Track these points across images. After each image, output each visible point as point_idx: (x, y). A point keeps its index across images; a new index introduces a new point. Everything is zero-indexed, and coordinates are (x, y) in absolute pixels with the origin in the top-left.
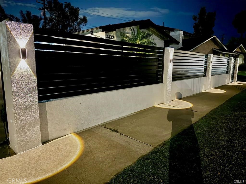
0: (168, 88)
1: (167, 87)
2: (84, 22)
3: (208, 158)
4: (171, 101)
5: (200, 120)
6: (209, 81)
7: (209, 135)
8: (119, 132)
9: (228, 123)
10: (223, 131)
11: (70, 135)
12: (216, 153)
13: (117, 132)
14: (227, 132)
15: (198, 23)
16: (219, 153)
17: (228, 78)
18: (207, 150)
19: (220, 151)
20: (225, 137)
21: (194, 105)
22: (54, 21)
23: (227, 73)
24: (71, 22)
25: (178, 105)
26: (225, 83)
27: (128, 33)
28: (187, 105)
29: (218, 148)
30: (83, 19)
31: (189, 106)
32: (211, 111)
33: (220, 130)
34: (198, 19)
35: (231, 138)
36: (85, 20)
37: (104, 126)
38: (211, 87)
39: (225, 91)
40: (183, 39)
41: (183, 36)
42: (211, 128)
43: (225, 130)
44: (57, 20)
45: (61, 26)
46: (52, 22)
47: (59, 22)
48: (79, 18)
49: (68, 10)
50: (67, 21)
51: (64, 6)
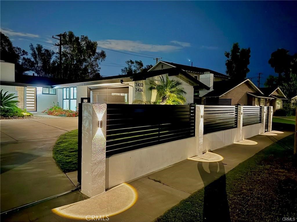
0: (200, 142)
1: (199, 140)
2: (102, 57)
3: (231, 201)
4: (203, 154)
5: (228, 172)
6: (240, 132)
7: (234, 185)
8: (161, 182)
9: (252, 175)
10: (246, 182)
11: (123, 184)
12: (238, 198)
13: (160, 182)
14: (249, 183)
15: (231, 60)
16: (240, 198)
17: (262, 128)
18: (231, 196)
19: (241, 197)
20: (247, 186)
21: (224, 158)
22: (68, 55)
23: (260, 123)
24: (87, 57)
25: (210, 158)
26: (259, 133)
27: (157, 80)
28: (218, 158)
29: (240, 195)
30: (102, 54)
31: (219, 159)
32: (240, 164)
33: (244, 181)
34: (230, 56)
35: (251, 187)
36: (103, 55)
37: (148, 177)
38: (243, 138)
39: (256, 143)
40: (214, 82)
41: (214, 78)
42: (237, 180)
43: (248, 181)
44: (71, 55)
45: (75, 61)
46: (65, 57)
47: (73, 57)
48: (97, 53)
49: (84, 44)
50: (83, 56)
51: (80, 39)
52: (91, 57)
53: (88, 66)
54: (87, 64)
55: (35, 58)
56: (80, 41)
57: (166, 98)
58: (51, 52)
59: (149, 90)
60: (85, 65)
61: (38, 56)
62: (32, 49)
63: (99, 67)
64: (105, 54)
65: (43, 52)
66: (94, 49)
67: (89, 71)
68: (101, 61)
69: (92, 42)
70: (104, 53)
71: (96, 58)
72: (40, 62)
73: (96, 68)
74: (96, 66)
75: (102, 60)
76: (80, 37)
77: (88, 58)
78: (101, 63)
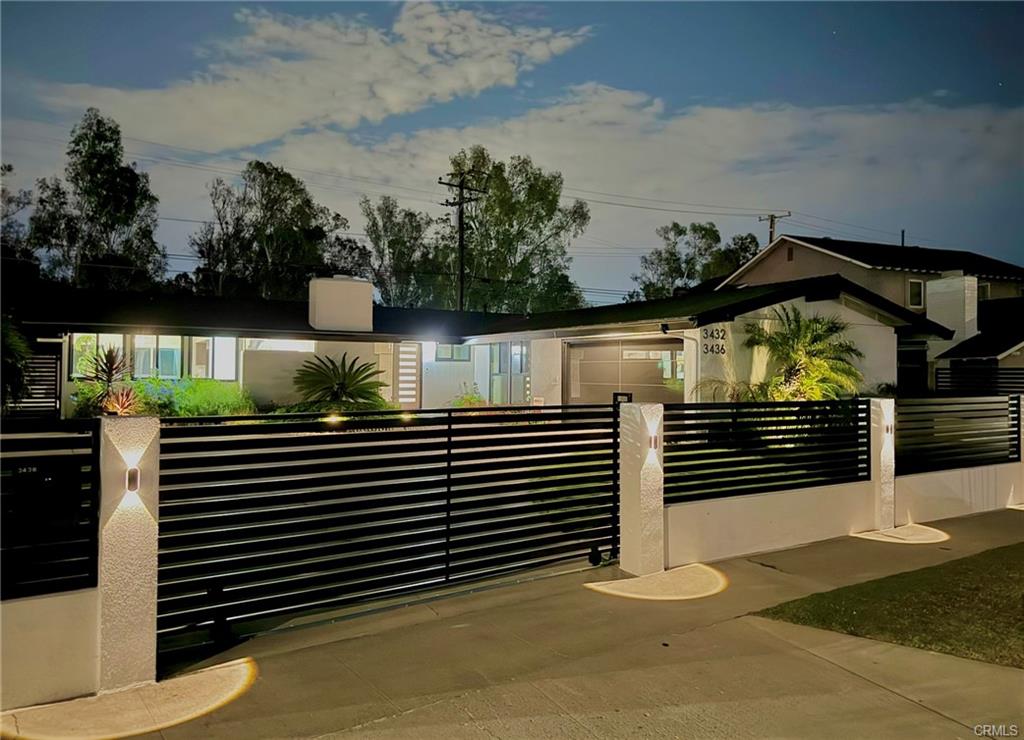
0: (883, 495)
1: (882, 491)
2: (578, 221)
4: (896, 526)
8: (776, 568)
13: (772, 567)
24: (531, 225)
28: (934, 536)
30: (575, 212)
36: (580, 214)
37: (749, 558)
44: (480, 223)
45: (494, 242)
47: (487, 230)
48: (559, 210)
49: (522, 183)
50: (515, 223)
51: (507, 169)
52: (541, 225)
53: (532, 254)
54: (529, 248)
55: (376, 241)
56: (506, 175)
57: (799, 370)
58: (422, 219)
59: (745, 348)
60: (523, 251)
61: (383, 234)
62: (369, 214)
63: (567, 256)
64: (585, 210)
66: (551, 198)
67: (536, 270)
68: (574, 236)
69: (546, 176)
70: (582, 208)
71: (559, 228)
73: (559, 259)
74: (558, 252)
75: (577, 233)
76: (507, 162)
77: (531, 228)
78: (573, 240)
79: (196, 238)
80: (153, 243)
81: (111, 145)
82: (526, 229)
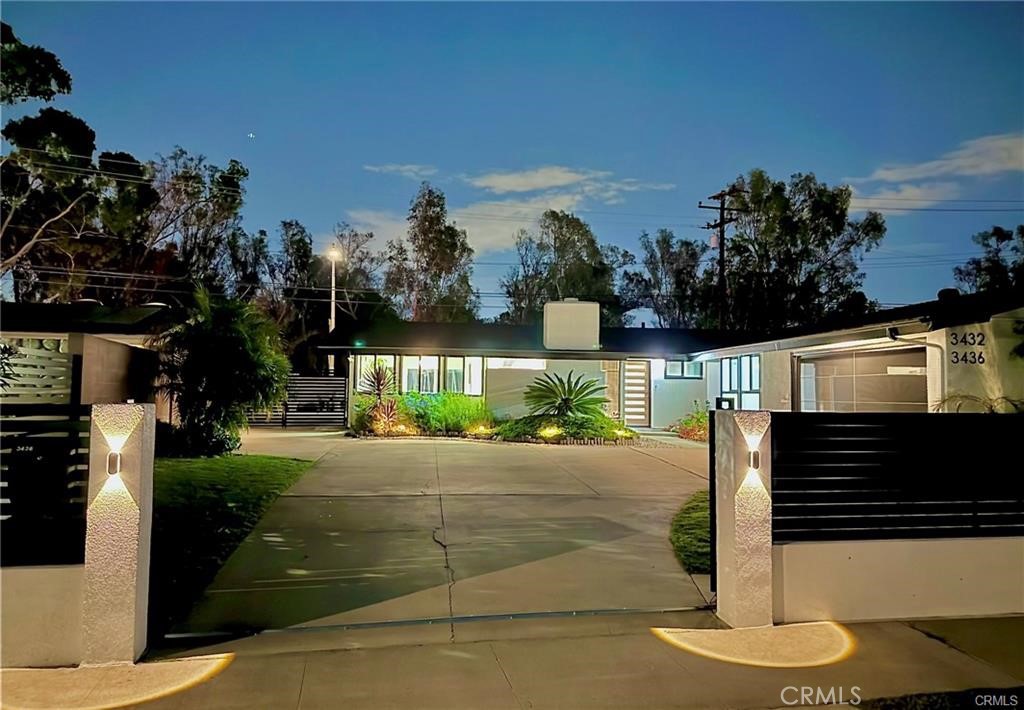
2: (871, 234)
11: (826, 623)
24: (815, 243)
30: (868, 225)
36: (873, 226)
44: (759, 244)
45: (774, 263)
46: (740, 253)
47: (767, 251)
48: (849, 224)
49: (805, 201)
50: (799, 242)
51: (788, 188)
52: (828, 242)
53: (818, 272)
54: (815, 266)
55: (654, 271)
56: (787, 193)
58: (697, 246)
60: (808, 270)
61: (660, 265)
62: (647, 246)
63: (859, 272)
64: (880, 221)
65: (676, 249)
66: (837, 212)
67: (823, 289)
68: (867, 250)
69: (832, 190)
70: (876, 220)
71: (848, 243)
72: (668, 279)
73: (849, 275)
74: (848, 268)
75: (871, 246)
76: (787, 181)
77: (816, 246)
78: (866, 255)
79: (505, 280)
80: (469, 286)
81: (439, 209)
82: (811, 247)
